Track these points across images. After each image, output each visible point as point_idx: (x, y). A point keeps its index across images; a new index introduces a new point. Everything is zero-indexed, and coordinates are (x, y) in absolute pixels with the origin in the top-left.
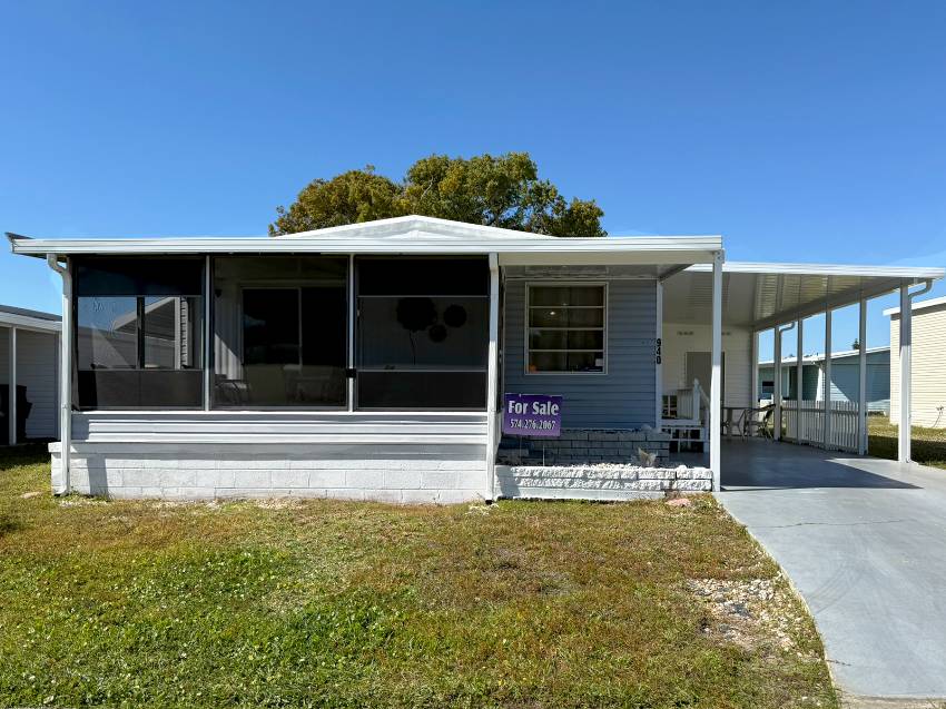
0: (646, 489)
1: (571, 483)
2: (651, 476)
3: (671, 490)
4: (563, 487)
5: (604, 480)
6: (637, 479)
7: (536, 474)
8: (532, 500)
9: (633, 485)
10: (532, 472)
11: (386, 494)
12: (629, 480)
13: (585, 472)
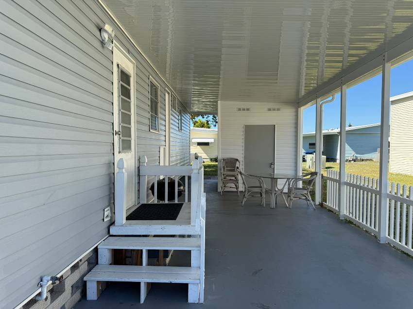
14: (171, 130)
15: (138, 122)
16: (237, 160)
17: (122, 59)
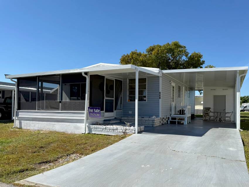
0: (119, 132)
1: (103, 130)
2: (120, 129)
3: (125, 133)
4: (101, 131)
5: (110, 129)
6: (117, 129)
7: (95, 127)
8: (94, 134)
9: (116, 131)
10: (94, 127)
11: (66, 131)
12: (115, 130)
13: (106, 127)
14: (185, 96)
15: (176, 94)
16: (210, 108)
17: (173, 84)
